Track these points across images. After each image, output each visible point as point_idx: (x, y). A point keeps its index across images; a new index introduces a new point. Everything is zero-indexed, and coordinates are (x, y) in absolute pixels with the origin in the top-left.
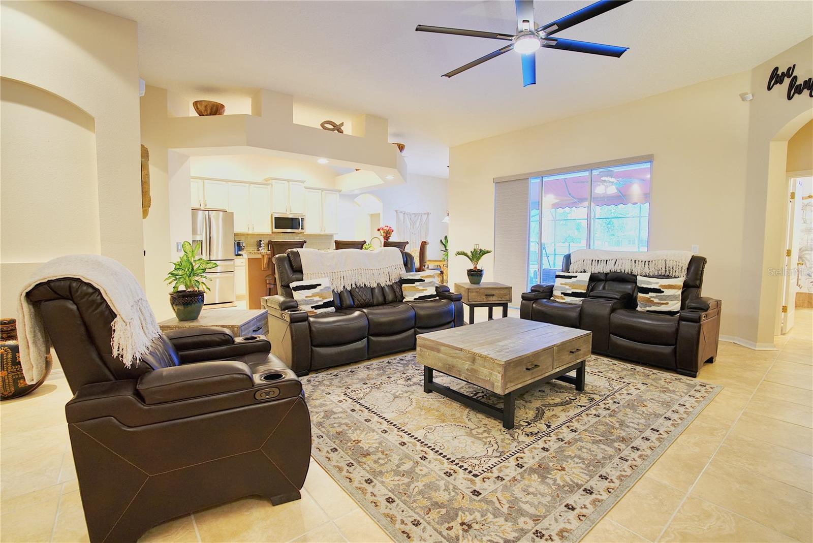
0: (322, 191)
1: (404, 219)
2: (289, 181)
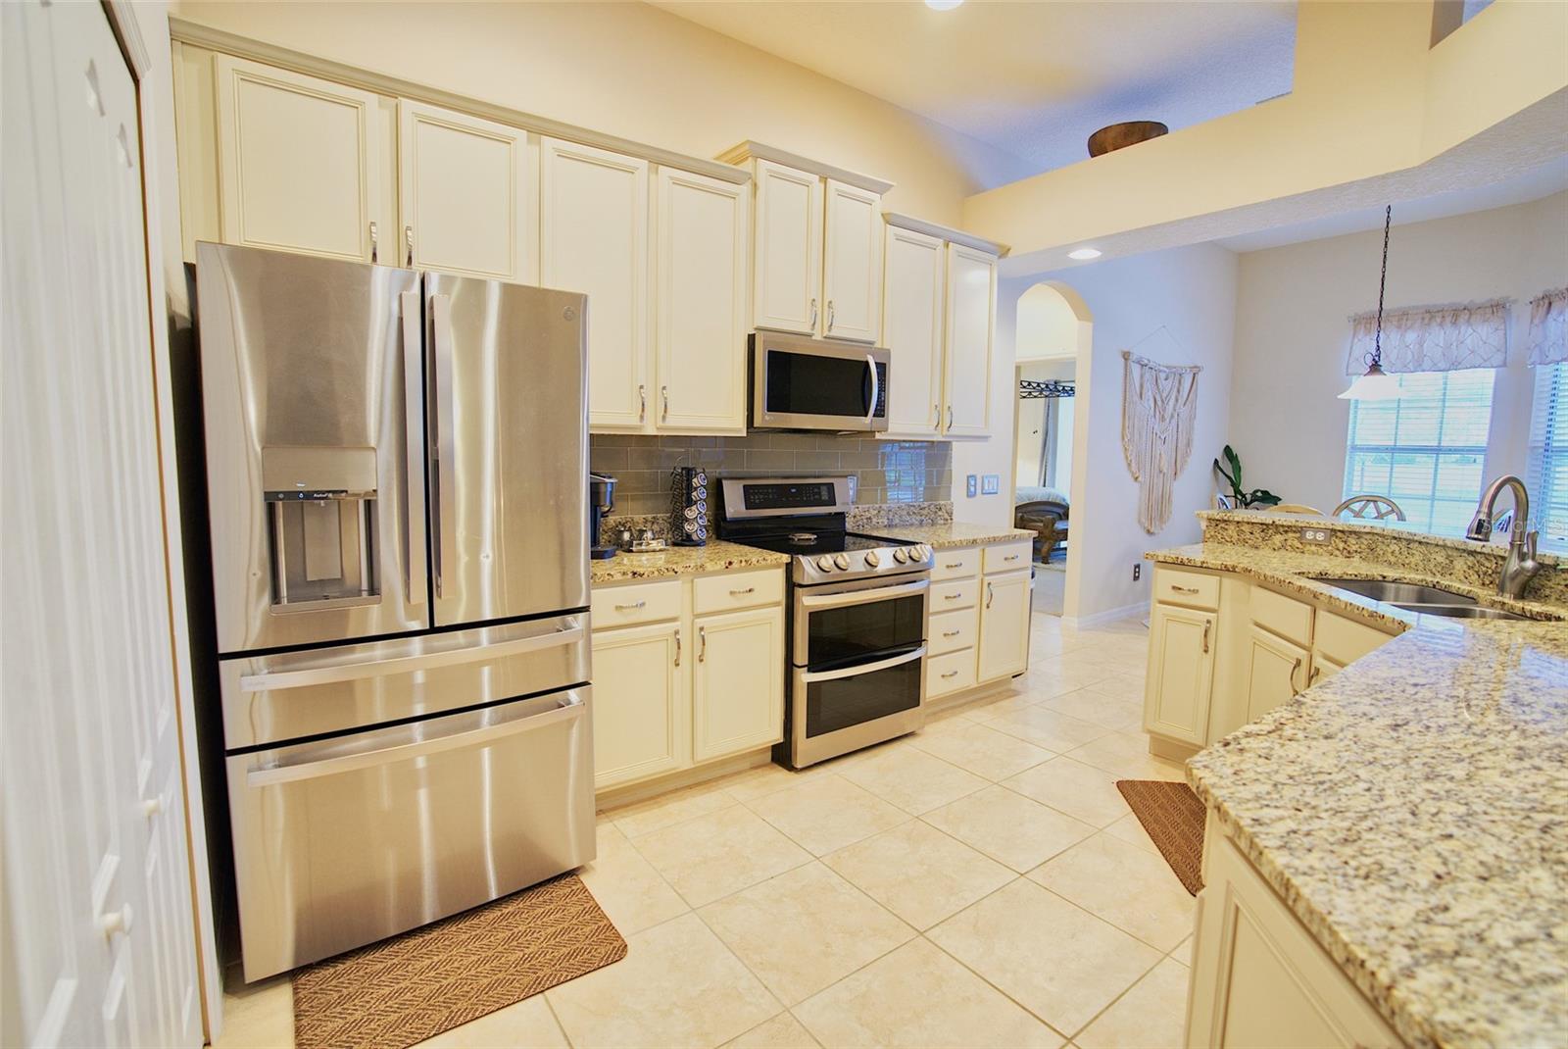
0: (946, 244)
1: (1142, 386)
2: (826, 174)
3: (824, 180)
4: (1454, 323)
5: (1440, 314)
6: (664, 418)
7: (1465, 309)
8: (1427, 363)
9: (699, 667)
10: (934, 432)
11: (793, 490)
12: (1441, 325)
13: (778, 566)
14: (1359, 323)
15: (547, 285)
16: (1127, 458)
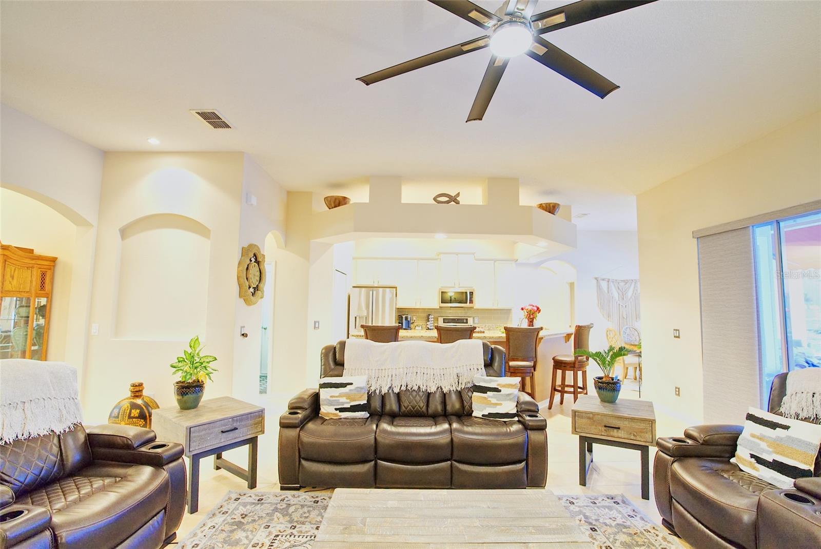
0: (495, 261)
1: (608, 288)
11: (456, 320)
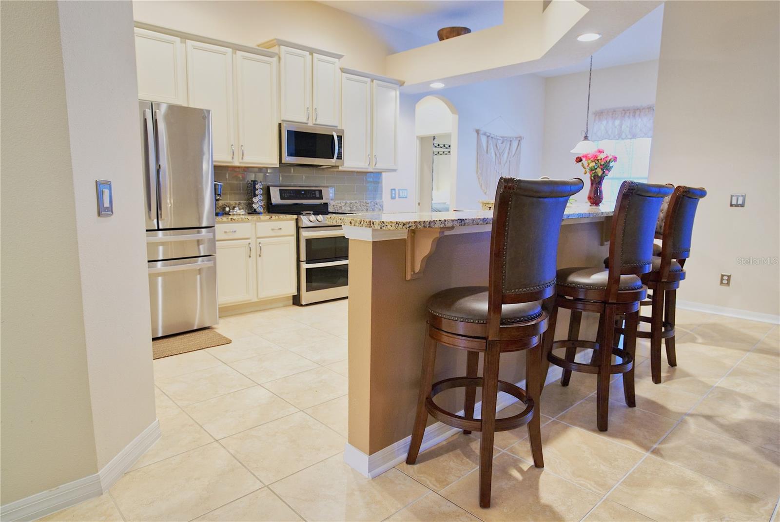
0: (372, 80)
1: (487, 147)
2: (312, 51)
3: (311, 54)
4: (634, 116)
5: (629, 112)
6: (242, 158)
7: (638, 109)
8: (624, 136)
9: (259, 259)
10: (368, 167)
11: (303, 192)
12: (629, 117)
13: (292, 220)
14: (596, 116)
15: (192, 105)
16: (480, 183)
